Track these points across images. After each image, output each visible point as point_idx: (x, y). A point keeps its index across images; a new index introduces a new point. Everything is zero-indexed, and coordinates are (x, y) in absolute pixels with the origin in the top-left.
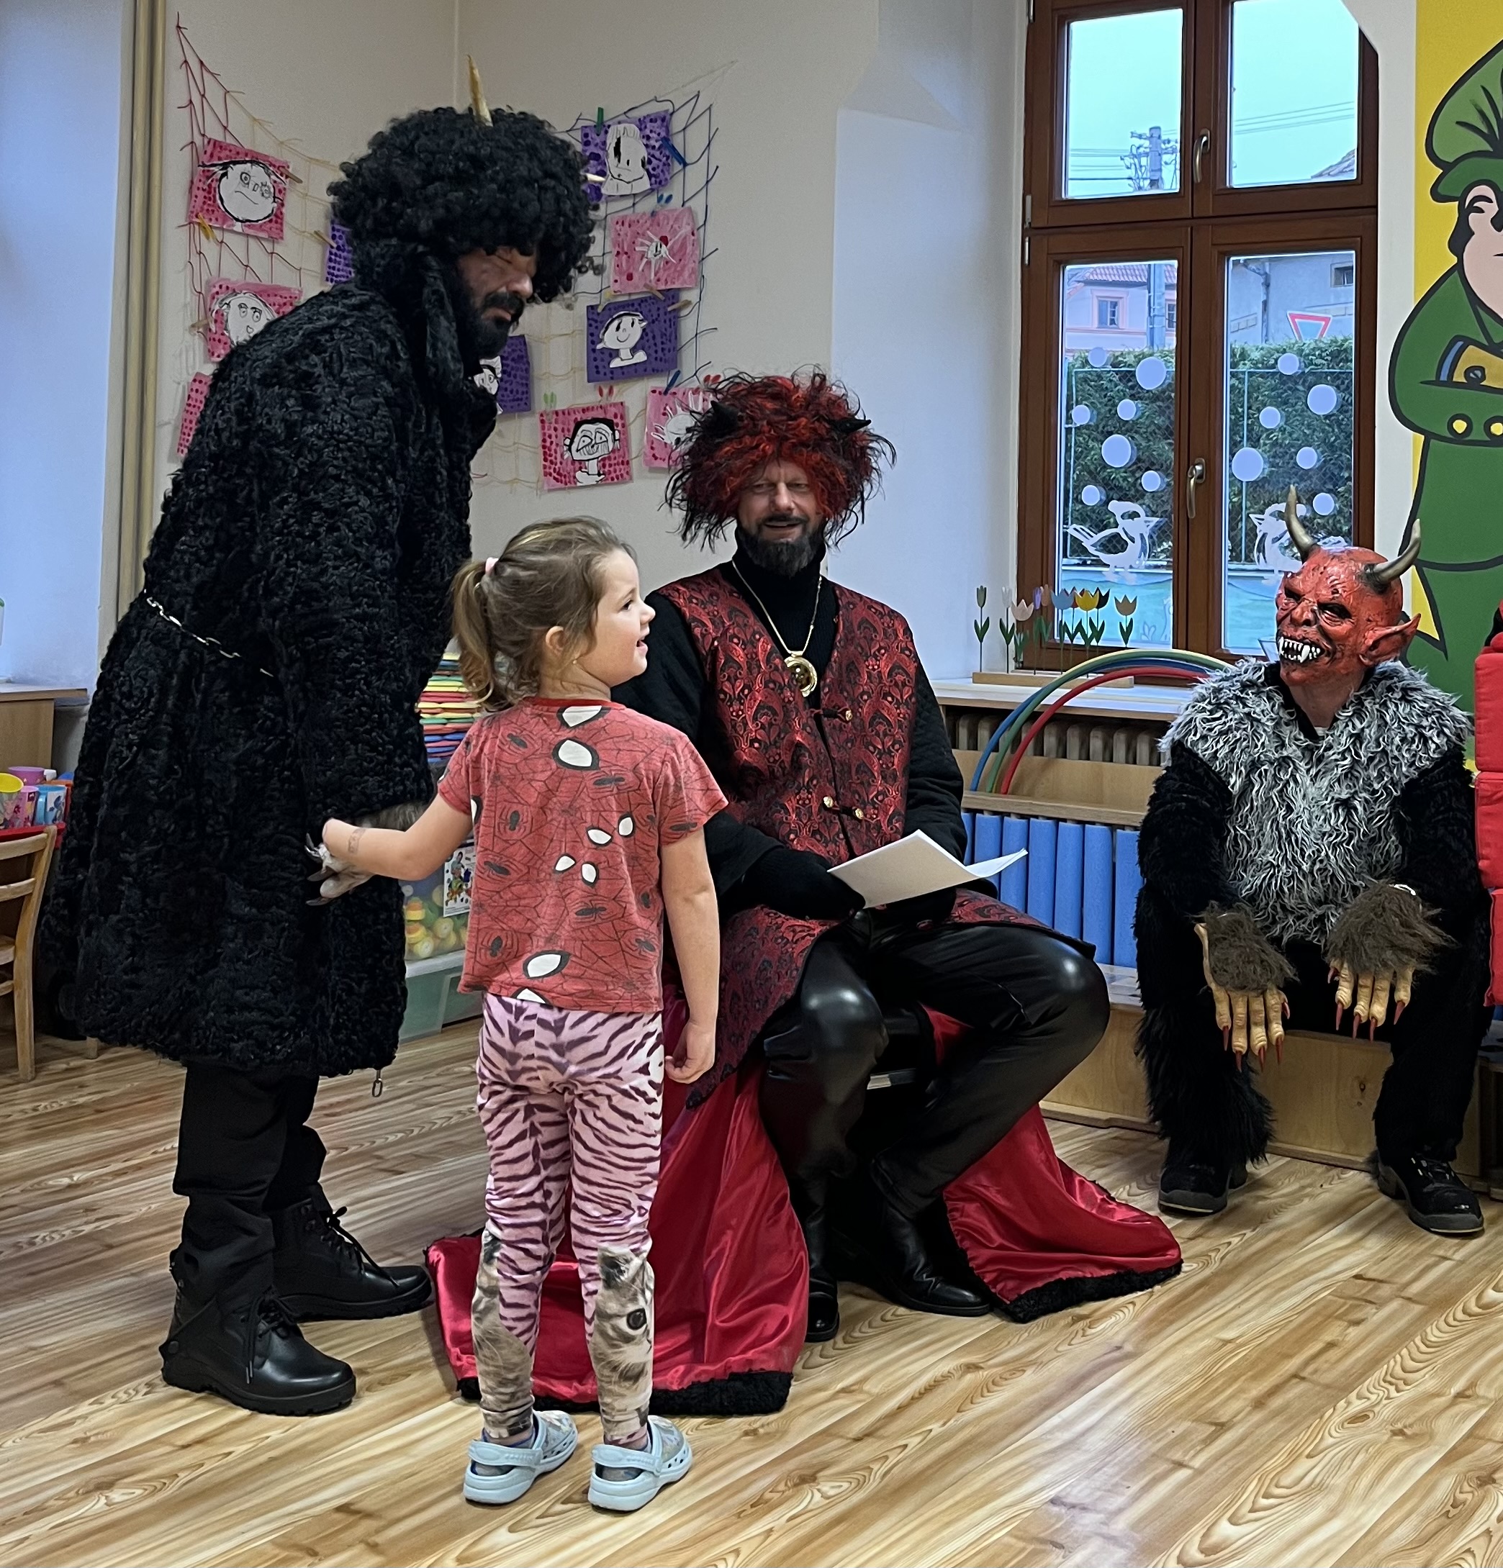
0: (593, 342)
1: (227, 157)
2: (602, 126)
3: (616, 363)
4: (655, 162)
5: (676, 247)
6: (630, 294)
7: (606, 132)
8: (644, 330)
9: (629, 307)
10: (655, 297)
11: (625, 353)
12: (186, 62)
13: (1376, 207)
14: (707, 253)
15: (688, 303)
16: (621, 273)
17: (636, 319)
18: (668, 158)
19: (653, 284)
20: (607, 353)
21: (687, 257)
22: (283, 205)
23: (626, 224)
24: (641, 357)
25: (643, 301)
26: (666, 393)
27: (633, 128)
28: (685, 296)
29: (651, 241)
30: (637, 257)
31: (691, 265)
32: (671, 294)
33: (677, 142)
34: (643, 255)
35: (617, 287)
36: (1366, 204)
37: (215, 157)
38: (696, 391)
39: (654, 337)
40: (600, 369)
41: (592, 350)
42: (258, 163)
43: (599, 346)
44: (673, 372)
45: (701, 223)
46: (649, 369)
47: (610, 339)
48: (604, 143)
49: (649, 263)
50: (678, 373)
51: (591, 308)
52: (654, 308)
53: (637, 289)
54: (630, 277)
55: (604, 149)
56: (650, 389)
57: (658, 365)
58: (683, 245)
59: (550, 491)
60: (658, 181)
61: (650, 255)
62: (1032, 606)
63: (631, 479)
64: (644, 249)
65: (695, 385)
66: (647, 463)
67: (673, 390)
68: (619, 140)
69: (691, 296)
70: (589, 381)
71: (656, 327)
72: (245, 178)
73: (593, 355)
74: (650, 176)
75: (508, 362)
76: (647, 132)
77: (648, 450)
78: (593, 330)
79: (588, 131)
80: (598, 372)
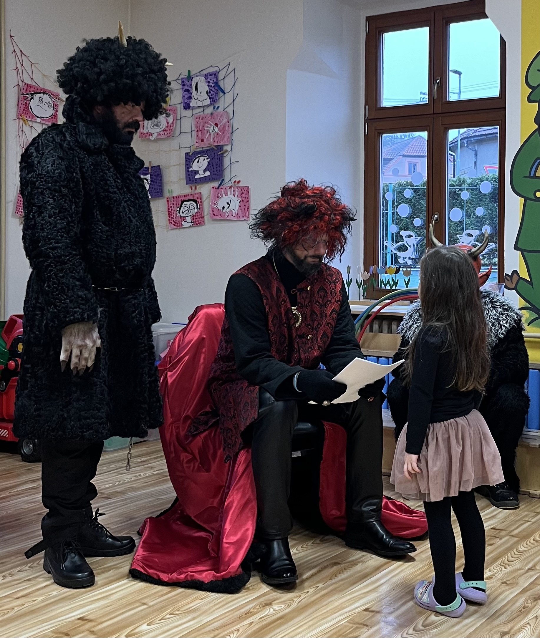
0: (188, 168)
1: (33, 91)
2: (190, 78)
3: (197, 176)
4: (212, 92)
5: (221, 128)
6: (203, 148)
7: (192, 80)
8: (209, 162)
9: (203, 153)
10: (213, 149)
11: (201, 172)
12: (14, 51)
13: (505, 108)
14: (234, 129)
15: (227, 151)
16: (199, 139)
17: (206, 158)
18: (217, 90)
19: (212, 144)
20: (194, 172)
21: (226, 132)
22: (57, 111)
23: (201, 118)
24: (208, 173)
25: (208, 150)
26: (218, 188)
27: (203, 78)
28: (225, 148)
29: (211, 125)
30: (206, 132)
31: (228, 135)
32: (219, 147)
33: (221, 84)
34: (208, 131)
35: (197, 145)
36: (501, 107)
37: (28, 91)
38: (231, 187)
39: (213, 165)
40: (191, 179)
41: (187, 171)
42: (46, 94)
43: (190, 170)
44: (221, 180)
45: (232, 117)
46: (211, 179)
47: (195, 166)
48: (191, 85)
49: (210, 134)
50: (223, 180)
51: (187, 154)
52: (212, 153)
53: (205, 145)
54: (202, 141)
55: (191, 87)
56: (212, 187)
57: (215, 177)
58: (224, 127)
59: (172, 229)
60: (213, 100)
61: (211, 131)
62: (369, 274)
63: (205, 224)
64: (208, 129)
65: (230, 185)
66: (211, 217)
67: (221, 187)
68: (197, 83)
69: (228, 148)
70: (187, 184)
71: (213, 161)
72: (41, 99)
73: (188, 173)
74: (210, 98)
75: (153, 177)
76: (209, 80)
77: (211, 212)
78: (188, 163)
79: (184, 80)
80: (190, 180)
